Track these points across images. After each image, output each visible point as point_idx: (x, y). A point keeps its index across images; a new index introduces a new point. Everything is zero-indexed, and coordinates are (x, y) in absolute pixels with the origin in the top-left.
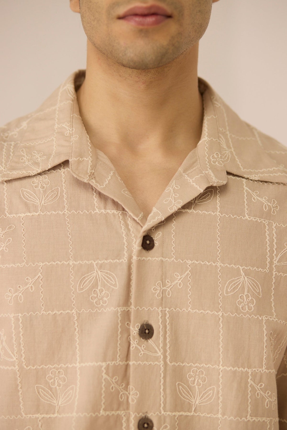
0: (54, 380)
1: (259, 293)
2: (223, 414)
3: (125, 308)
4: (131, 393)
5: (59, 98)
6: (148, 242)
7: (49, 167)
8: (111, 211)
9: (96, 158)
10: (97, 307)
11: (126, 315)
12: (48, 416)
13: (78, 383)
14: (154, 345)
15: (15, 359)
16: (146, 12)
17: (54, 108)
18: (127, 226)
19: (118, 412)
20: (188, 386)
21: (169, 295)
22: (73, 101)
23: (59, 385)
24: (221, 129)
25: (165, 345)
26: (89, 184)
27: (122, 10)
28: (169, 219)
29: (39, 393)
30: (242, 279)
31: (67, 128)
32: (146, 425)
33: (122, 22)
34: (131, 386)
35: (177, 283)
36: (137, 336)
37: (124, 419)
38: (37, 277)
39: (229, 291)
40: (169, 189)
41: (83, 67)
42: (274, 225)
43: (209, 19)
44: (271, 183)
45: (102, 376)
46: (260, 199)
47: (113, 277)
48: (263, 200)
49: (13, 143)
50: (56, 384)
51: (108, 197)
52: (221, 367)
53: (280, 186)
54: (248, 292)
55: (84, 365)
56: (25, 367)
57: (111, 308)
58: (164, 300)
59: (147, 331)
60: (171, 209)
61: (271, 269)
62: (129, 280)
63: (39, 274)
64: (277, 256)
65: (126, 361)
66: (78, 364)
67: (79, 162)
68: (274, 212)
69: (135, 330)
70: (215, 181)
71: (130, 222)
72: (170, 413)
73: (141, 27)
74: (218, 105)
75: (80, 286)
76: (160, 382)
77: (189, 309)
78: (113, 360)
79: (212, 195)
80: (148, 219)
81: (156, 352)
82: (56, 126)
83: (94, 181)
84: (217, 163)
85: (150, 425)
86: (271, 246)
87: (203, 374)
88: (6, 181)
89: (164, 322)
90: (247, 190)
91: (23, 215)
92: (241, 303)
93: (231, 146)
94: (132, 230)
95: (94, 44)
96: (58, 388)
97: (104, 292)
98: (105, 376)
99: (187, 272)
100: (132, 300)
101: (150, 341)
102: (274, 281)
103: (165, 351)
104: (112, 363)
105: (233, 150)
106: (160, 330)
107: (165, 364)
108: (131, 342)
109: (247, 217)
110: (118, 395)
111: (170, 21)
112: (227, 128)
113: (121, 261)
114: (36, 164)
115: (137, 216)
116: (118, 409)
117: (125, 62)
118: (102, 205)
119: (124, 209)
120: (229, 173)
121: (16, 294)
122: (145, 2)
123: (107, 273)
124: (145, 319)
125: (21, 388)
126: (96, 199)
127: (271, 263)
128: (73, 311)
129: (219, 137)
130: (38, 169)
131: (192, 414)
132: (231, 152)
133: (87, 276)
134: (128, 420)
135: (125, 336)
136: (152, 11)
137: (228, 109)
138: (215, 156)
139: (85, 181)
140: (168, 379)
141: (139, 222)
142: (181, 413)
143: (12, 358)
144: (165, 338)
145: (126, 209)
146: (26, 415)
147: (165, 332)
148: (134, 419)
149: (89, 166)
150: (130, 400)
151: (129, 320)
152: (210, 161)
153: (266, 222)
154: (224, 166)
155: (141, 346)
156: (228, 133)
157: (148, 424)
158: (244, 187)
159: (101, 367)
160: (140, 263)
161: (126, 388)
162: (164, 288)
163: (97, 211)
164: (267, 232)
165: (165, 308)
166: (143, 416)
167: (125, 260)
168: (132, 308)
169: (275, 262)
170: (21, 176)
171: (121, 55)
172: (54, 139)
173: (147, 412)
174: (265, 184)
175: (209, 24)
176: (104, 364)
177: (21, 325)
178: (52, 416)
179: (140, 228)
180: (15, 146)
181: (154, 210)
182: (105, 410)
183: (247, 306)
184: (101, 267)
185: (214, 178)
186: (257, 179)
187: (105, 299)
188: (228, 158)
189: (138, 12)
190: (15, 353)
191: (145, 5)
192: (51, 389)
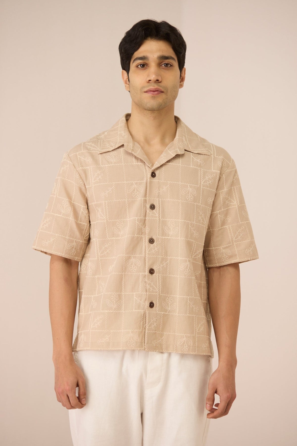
0: (119, 226)
1: (195, 194)
2: (181, 237)
3: (144, 198)
4: (146, 229)
5: (120, 123)
6: (154, 174)
7: (117, 147)
8: (140, 163)
9: (134, 144)
10: (135, 198)
11: (145, 201)
12: (117, 238)
13: (128, 226)
14: (155, 212)
15: (105, 218)
16: (154, 90)
17: (118, 126)
18: (146, 168)
19: (142, 236)
20: (168, 228)
21: (161, 194)
22: (125, 123)
23: (121, 227)
24: (183, 134)
25: (159, 212)
26: (132, 153)
27: (146, 89)
28: (162, 166)
29: (114, 230)
30: (188, 189)
31: (123, 133)
32: (152, 241)
33: (146, 93)
34: (146, 227)
35: (164, 190)
36: (149, 208)
37: (144, 238)
39: (183, 193)
40: (162, 155)
41: (129, 112)
42: (202, 170)
43: (178, 94)
44: (202, 154)
45: (136, 222)
46: (197, 160)
47: (141, 187)
48: (198, 160)
49: (102, 140)
51: (139, 158)
52: (180, 220)
53: (205, 156)
54: (191, 194)
55: (130, 219)
56: (109, 220)
57: (140, 198)
58: (159, 196)
59: (153, 207)
60: (162, 162)
61: (200, 186)
62: (146, 188)
63: (113, 187)
64: (203, 181)
65: (145, 217)
66: (128, 219)
67: (128, 145)
68: (202, 165)
69: (148, 206)
70: (179, 153)
71: (147, 167)
72: (161, 237)
73: (153, 95)
74: (182, 125)
75: (128, 190)
76: (157, 226)
77: (169, 199)
78: (140, 217)
79: (178, 158)
80: (154, 166)
81: (156, 215)
82: (119, 133)
83: (133, 152)
84: (181, 146)
85: (153, 241)
86: (201, 177)
87: (173, 223)
88: (100, 154)
89: (159, 204)
90: (192, 157)
91: (107, 165)
92: (188, 197)
93: (187, 140)
94: (147, 170)
95: (135, 102)
96: (121, 228)
97: (137, 193)
98: (137, 222)
99: (168, 186)
100: (147, 195)
101: (154, 210)
102: (202, 190)
103: (159, 214)
104: (140, 218)
105: (188, 142)
106: (158, 207)
107: (159, 219)
108: (147, 211)
109: (191, 166)
110: (142, 229)
111: (163, 93)
112: (186, 134)
113: (143, 181)
114: (112, 146)
115: (149, 165)
116: (142, 235)
117: (146, 108)
118: (136, 161)
119: (144, 163)
120: (185, 150)
121: (105, 194)
122: (154, 87)
123: (138, 186)
124: (152, 202)
125: (107, 228)
126: (134, 159)
127: (200, 183)
128: (126, 200)
129: (182, 137)
130: (112, 148)
131: (169, 238)
132: (187, 143)
133: (131, 187)
134: (145, 239)
135: (145, 208)
136: (157, 90)
137: (187, 127)
138: (180, 144)
139: (130, 152)
140: (160, 225)
141: (150, 167)
142: (165, 237)
143: (103, 217)
144: (159, 210)
145: (145, 162)
146: (109, 238)
147: (159, 208)
148: (147, 238)
149: (132, 147)
150: (146, 232)
151: (146, 203)
152: (178, 145)
153: (199, 168)
154: (184, 147)
155: (150, 212)
156: (186, 135)
157: (152, 240)
158: (191, 155)
159: (136, 219)
160: (151, 183)
161: (145, 227)
162: (159, 191)
163: (135, 163)
164: (199, 172)
165: (160, 198)
166: (151, 237)
167: (145, 181)
168: (147, 198)
169: (202, 183)
170: (106, 151)
171: (145, 105)
172: (118, 137)
173: (152, 236)
174: (200, 155)
175: (178, 96)
176: (137, 218)
177: (107, 205)
178: (118, 238)
179: (150, 169)
180: (103, 141)
181: (156, 163)
182: (137, 234)
183: (190, 199)
184: (136, 183)
185: (179, 151)
186: (196, 153)
187: (137, 195)
188: (186, 145)
189: (152, 90)
190: (105, 216)
191: (154, 88)
192: (118, 228)
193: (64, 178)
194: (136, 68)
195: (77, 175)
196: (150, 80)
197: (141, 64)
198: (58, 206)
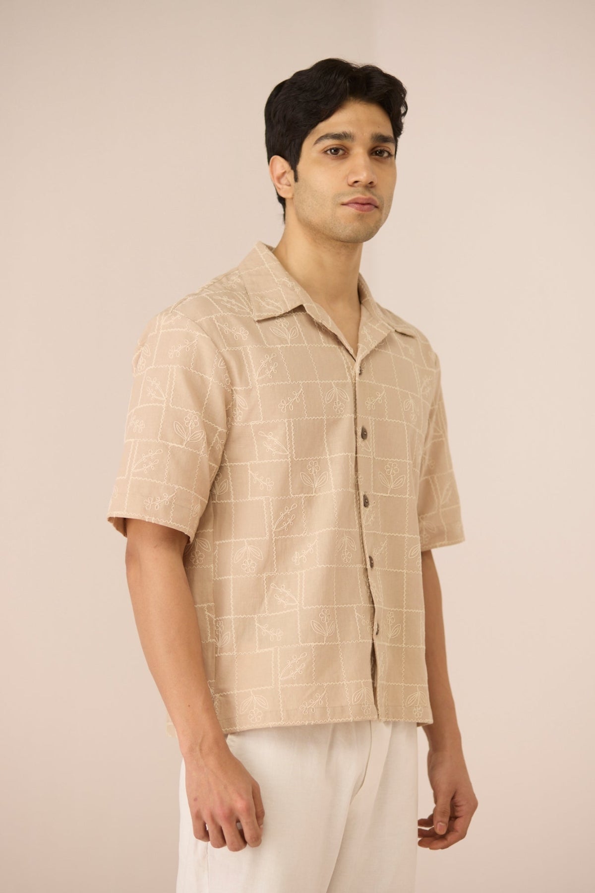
0: (312, 469)
1: (417, 411)
2: (410, 495)
4: (359, 477)
7: (290, 310)
10: (338, 415)
12: (309, 495)
13: (330, 469)
14: (368, 444)
15: (288, 453)
16: (365, 202)
21: (374, 408)
23: (315, 473)
25: (373, 444)
27: (346, 200)
29: (302, 478)
30: (410, 401)
32: (367, 501)
33: (344, 207)
34: (359, 473)
35: (378, 400)
36: (361, 436)
37: (355, 496)
38: (300, 392)
39: (406, 407)
44: (406, 335)
46: (405, 346)
47: (345, 393)
48: (407, 346)
50: (313, 472)
52: (408, 461)
55: (333, 456)
56: (295, 459)
57: (348, 415)
58: (371, 411)
59: (365, 434)
63: (301, 390)
66: (328, 456)
68: (413, 356)
69: (360, 431)
72: (377, 494)
73: (359, 212)
75: (327, 398)
76: (371, 471)
77: (386, 419)
81: (369, 449)
86: (418, 380)
87: (396, 466)
88: (258, 321)
89: (372, 427)
91: (279, 346)
92: (412, 417)
99: (383, 393)
100: (357, 410)
101: (366, 441)
102: (422, 405)
103: (373, 448)
106: (370, 433)
107: (374, 458)
108: (358, 441)
109: (404, 357)
111: (375, 210)
114: (277, 307)
115: (351, 349)
118: (326, 341)
119: (340, 344)
121: (288, 404)
122: (365, 195)
123: (341, 390)
124: (364, 425)
125: (291, 475)
128: (325, 417)
131: (388, 495)
135: (356, 436)
136: (369, 202)
140: (375, 469)
142: (381, 494)
143: (285, 452)
144: (373, 439)
146: (293, 495)
147: (373, 435)
148: (362, 495)
151: (356, 425)
155: (362, 444)
160: (359, 385)
162: (371, 403)
163: (325, 345)
165: (372, 417)
166: (365, 494)
168: (358, 416)
172: (281, 289)
173: (366, 492)
177: (293, 427)
178: (311, 495)
183: (414, 420)
184: (337, 385)
187: (341, 408)
189: (360, 201)
190: (288, 448)
191: (364, 197)
192: (310, 475)
193: (187, 368)
194: (323, 155)
195: (221, 363)
196: (356, 182)
197: (333, 149)
198: (176, 427)
